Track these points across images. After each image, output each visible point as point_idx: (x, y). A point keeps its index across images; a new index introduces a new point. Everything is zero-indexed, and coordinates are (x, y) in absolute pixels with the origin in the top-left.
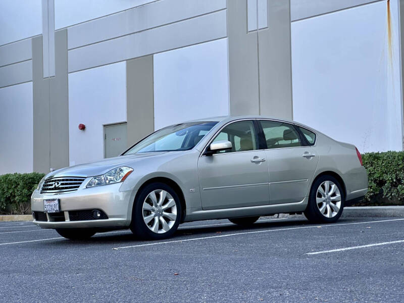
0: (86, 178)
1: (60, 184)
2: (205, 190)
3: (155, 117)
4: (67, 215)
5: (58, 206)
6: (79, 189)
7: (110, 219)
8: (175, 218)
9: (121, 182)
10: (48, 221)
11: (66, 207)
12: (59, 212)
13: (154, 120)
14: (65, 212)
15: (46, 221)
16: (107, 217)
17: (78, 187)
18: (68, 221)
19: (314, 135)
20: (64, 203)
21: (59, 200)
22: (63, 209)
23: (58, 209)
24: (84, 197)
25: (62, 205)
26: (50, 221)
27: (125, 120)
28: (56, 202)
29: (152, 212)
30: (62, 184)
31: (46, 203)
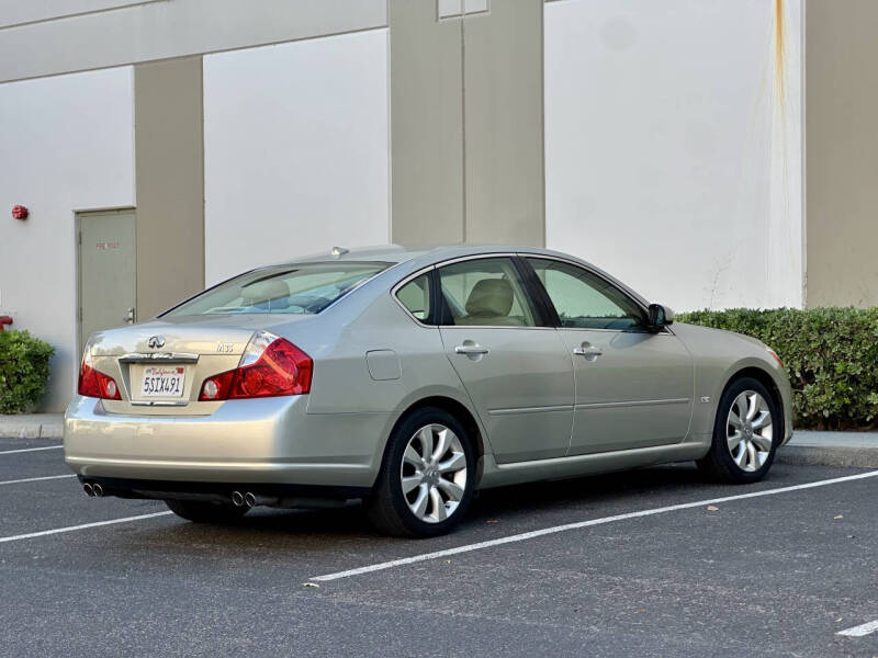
3: (206, 199)
13: (203, 208)
27: (130, 201)
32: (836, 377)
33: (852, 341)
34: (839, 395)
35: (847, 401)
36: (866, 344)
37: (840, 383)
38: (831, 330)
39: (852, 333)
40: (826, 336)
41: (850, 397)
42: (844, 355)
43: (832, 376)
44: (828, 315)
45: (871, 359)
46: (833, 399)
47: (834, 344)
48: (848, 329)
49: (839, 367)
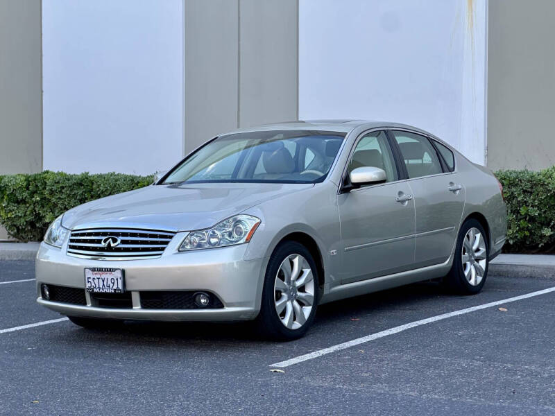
0: (175, 233)
1: (119, 242)
2: (347, 250)
4: (136, 298)
5: (120, 282)
6: (165, 253)
7: (227, 310)
8: (312, 302)
9: (244, 243)
10: (89, 305)
11: (135, 285)
12: (122, 292)
14: (133, 294)
15: (85, 304)
16: (221, 306)
17: (163, 249)
18: (137, 309)
19: (451, 154)
20: (132, 277)
21: (123, 272)
22: (129, 288)
23: (120, 287)
24: (179, 269)
25: (128, 281)
26: (93, 306)
28: (118, 274)
29: (283, 294)
30: (123, 242)
31: (89, 274)
32: (519, 217)
33: (531, 193)
34: (521, 230)
35: (527, 233)
36: (542, 195)
37: (522, 221)
38: (517, 185)
39: (532, 188)
40: (513, 189)
41: (529, 230)
42: (526, 202)
43: (517, 216)
44: (514, 175)
45: (545, 205)
46: (517, 232)
47: (519, 194)
48: (529, 185)
49: (523, 211)
